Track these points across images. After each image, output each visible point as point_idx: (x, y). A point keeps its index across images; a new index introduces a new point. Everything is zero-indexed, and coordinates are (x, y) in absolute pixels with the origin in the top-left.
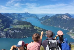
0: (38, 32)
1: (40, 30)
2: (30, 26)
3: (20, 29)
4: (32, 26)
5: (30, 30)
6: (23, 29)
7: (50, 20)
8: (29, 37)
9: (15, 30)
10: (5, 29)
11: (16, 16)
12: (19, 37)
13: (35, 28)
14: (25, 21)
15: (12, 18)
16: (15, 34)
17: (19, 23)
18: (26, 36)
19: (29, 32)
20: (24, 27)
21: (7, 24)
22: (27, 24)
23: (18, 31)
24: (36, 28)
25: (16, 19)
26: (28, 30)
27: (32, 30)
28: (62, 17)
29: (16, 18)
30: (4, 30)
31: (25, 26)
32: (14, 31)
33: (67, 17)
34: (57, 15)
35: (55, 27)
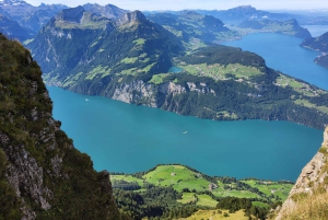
0: (298, 102)
1: (306, 98)
2: (256, 71)
3: (209, 81)
4: (268, 71)
5: (253, 91)
6: (224, 83)
8: (245, 118)
9: (189, 84)
10: (155, 77)
11: (195, 24)
12: (204, 113)
13: (282, 82)
14: (235, 49)
15: (179, 34)
16: (190, 98)
17: (210, 54)
18: (234, 116)
19: (248, 99)
20: (228, 75)
21: (161, 58)
22: (241, 63)
23: (201, 88)
24: (284, 85)
25: (197, 37)
26: (244, 87)
27: (262, 93)
29: (197, 32)
30: (152, 80)
31: (234, 71)
32: (187, 88)
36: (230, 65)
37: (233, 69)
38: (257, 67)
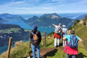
3: (7, 34)
5: (20, 34)
6: (11, 34)
7: (39, 20)
13: (26, 31)
14: (10, 24)
17: (3, 27)
19: (19, 37)
20: (11, 31)
23: (5, 37)
26: (17, 34)
27: (22, 34)
28: (51, 17)
31: (13, 30)
33: (56, 16)
34: (45, 15)
35: (46, 27)
36: (11, 29)
37: (12, 29)
38: (19, 28)
